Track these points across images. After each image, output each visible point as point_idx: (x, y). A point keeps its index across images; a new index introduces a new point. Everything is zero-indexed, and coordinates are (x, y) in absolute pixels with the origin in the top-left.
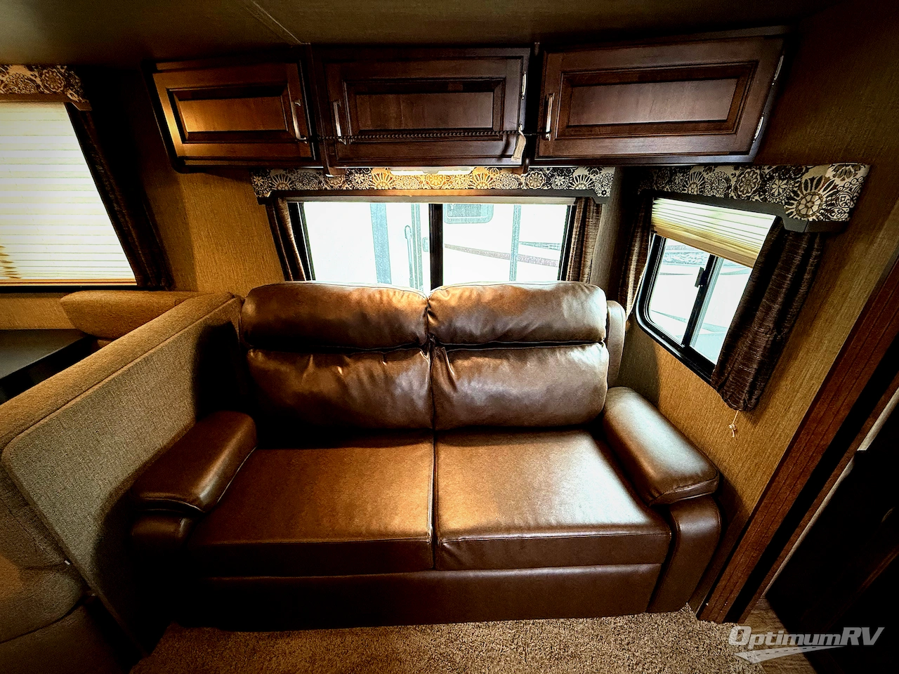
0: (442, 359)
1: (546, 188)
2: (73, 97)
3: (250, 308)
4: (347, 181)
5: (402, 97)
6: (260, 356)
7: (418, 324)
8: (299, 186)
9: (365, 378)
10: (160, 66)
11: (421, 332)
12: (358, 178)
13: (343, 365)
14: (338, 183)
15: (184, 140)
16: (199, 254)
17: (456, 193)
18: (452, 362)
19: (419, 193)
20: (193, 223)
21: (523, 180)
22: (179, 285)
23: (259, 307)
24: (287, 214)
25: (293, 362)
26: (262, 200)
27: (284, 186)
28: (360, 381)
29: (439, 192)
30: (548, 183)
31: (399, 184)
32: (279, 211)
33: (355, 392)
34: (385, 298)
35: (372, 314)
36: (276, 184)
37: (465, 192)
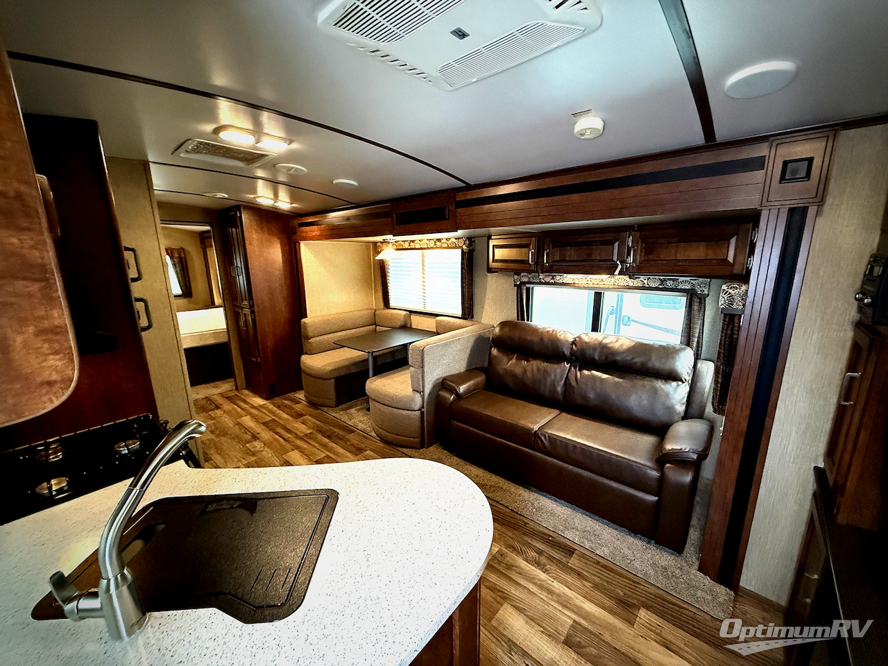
0: (575, 368)
1: (661, 287)
2: (464, 247)
3: (497, 330)
4: (553, 279)
5: (573, 248)
6: (496, 351)
7: (567, 348)
8: (532, 280)
9: (535, 369)
10: (493, 237)
11: (567, 352)
12: (558, 278)
13: (528, 361)
14: (548, 279)
15: (493, 261)
16: (486, 307)
17: (606, 287)
18: (580, 370)
19: (586, 285)
20: (488, 292)
21: (646, 282)
22: (475, 319)
23: (501, 329)
24: (524, 291)
25: (508, 355)
26: (515, 285)
27: (525, 280)
28: (533, 369)
29: (598, 286)
30: (662, 284)
31: (576, 282)
32: (521, 290)
33: (529, 374)
34: (554, 333)
35: (546, 340)
36: (522, 279)
37: (611, 287)
